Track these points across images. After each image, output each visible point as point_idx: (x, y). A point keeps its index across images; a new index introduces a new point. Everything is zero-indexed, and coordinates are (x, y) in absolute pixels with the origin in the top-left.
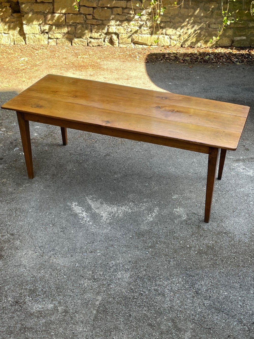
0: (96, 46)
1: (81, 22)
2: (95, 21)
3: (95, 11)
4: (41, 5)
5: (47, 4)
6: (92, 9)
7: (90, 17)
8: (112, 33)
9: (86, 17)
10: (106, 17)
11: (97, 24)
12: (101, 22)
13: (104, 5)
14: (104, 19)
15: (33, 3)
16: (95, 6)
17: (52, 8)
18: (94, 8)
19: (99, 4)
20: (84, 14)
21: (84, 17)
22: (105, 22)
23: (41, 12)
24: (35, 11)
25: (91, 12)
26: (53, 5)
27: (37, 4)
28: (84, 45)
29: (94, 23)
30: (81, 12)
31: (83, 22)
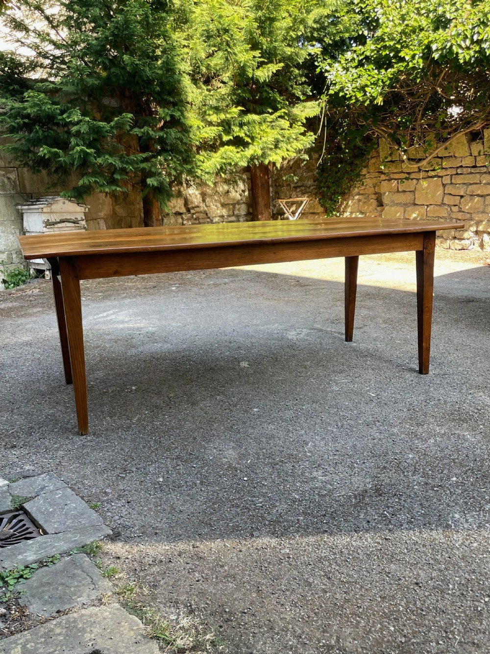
0: (460, 250)
1: (444, 215)
2: (461, 214)
3: (462, 200)
4: (401, 194)
5: (408, 193)
6: (459, 198)
7: (455, 209)
8: (484, 232)
9: (451, 209)
10: (475, 209)
11: (464, 218)
12: (468, 216)
13: (473, 192)
14: (472, 212)
15: (394, 193)
16: (462, 193)
17: (413, 197)
18: (462, 197)
19: (468, 191)
20: (449, 205)
21: (449, 209)
22: (473, 215)
23: (401, 203)
24: (396, 202)
25: (457, 202)
26: (415, 195)
27: (398, 194)
28: (445, 247)
29: (460, 218)
30: (444, 202)
31: (446, 215)
